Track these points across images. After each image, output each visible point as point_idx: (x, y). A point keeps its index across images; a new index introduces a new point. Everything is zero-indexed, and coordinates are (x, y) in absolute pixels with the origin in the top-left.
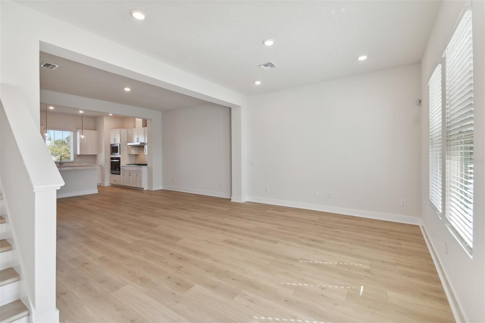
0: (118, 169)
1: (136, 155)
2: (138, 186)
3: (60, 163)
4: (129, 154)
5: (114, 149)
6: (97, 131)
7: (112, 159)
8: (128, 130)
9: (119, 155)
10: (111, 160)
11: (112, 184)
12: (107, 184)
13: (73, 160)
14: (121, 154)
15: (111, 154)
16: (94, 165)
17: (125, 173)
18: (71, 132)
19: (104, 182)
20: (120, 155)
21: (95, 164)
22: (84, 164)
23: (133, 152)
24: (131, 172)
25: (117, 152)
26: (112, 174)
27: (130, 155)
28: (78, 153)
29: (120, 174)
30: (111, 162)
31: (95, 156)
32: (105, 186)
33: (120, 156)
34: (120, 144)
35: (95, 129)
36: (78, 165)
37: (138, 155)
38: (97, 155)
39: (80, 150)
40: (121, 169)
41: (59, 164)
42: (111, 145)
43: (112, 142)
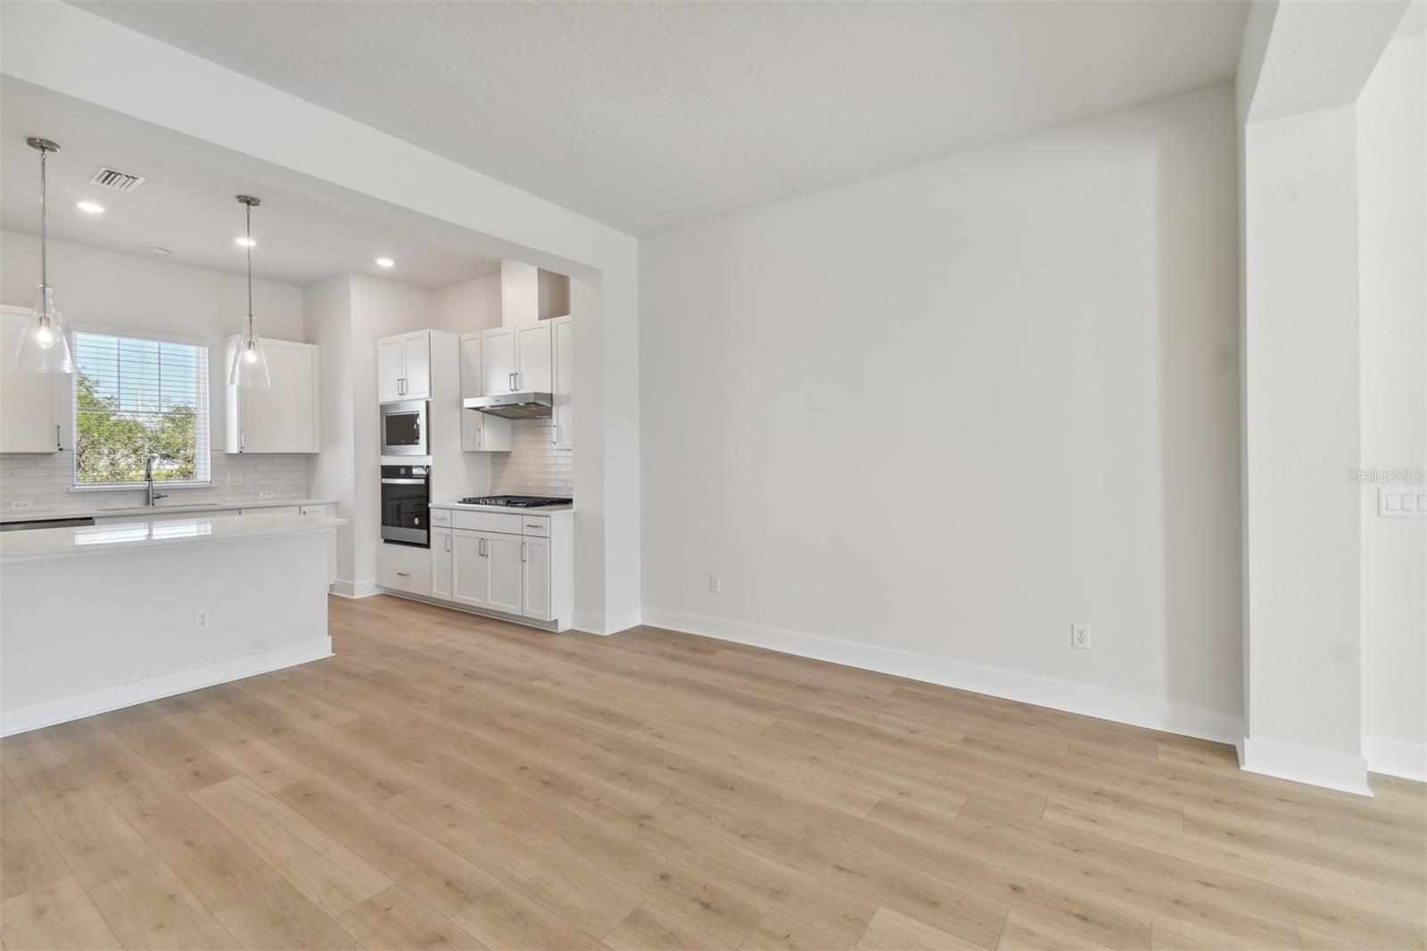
0: (417, 521)
1: (500, 457)
2: (527, 608)
3: (147, 491)
4: (465, 452)
5: (400, 429)
6: (317, 346)
7: (388, 471)
8: (463, 337)
9: (425, 453)
10: (383, 477)
11: (386, 588)
12: (364, 587)
13: (209, 478)
14: (432, 450)
15: (383, 452)
16: (307, 502)
17: (455, 539)
18: (201, 348)
19: (354, 581)
20: (428, 453)
21: (308, 497)
22: (263, 498)
23: (491, 438)
24: (488, 536)
25: (412, 438)
26: (387, 541)
27: (474, 455)
28: (233, 448)
29: (427, 546)
30: (383, 484)
31: (308, 460)
32: (355, 598)
33: (430, 457)
34: (427, 403)
35: (309, 339)
36: (230, 502)
37: (507, 454)
38: (318, 454)
39: (241, 432)
40: (433, 522)
41: (142, 496)
42: (383, 407)
43: (389, 395)
